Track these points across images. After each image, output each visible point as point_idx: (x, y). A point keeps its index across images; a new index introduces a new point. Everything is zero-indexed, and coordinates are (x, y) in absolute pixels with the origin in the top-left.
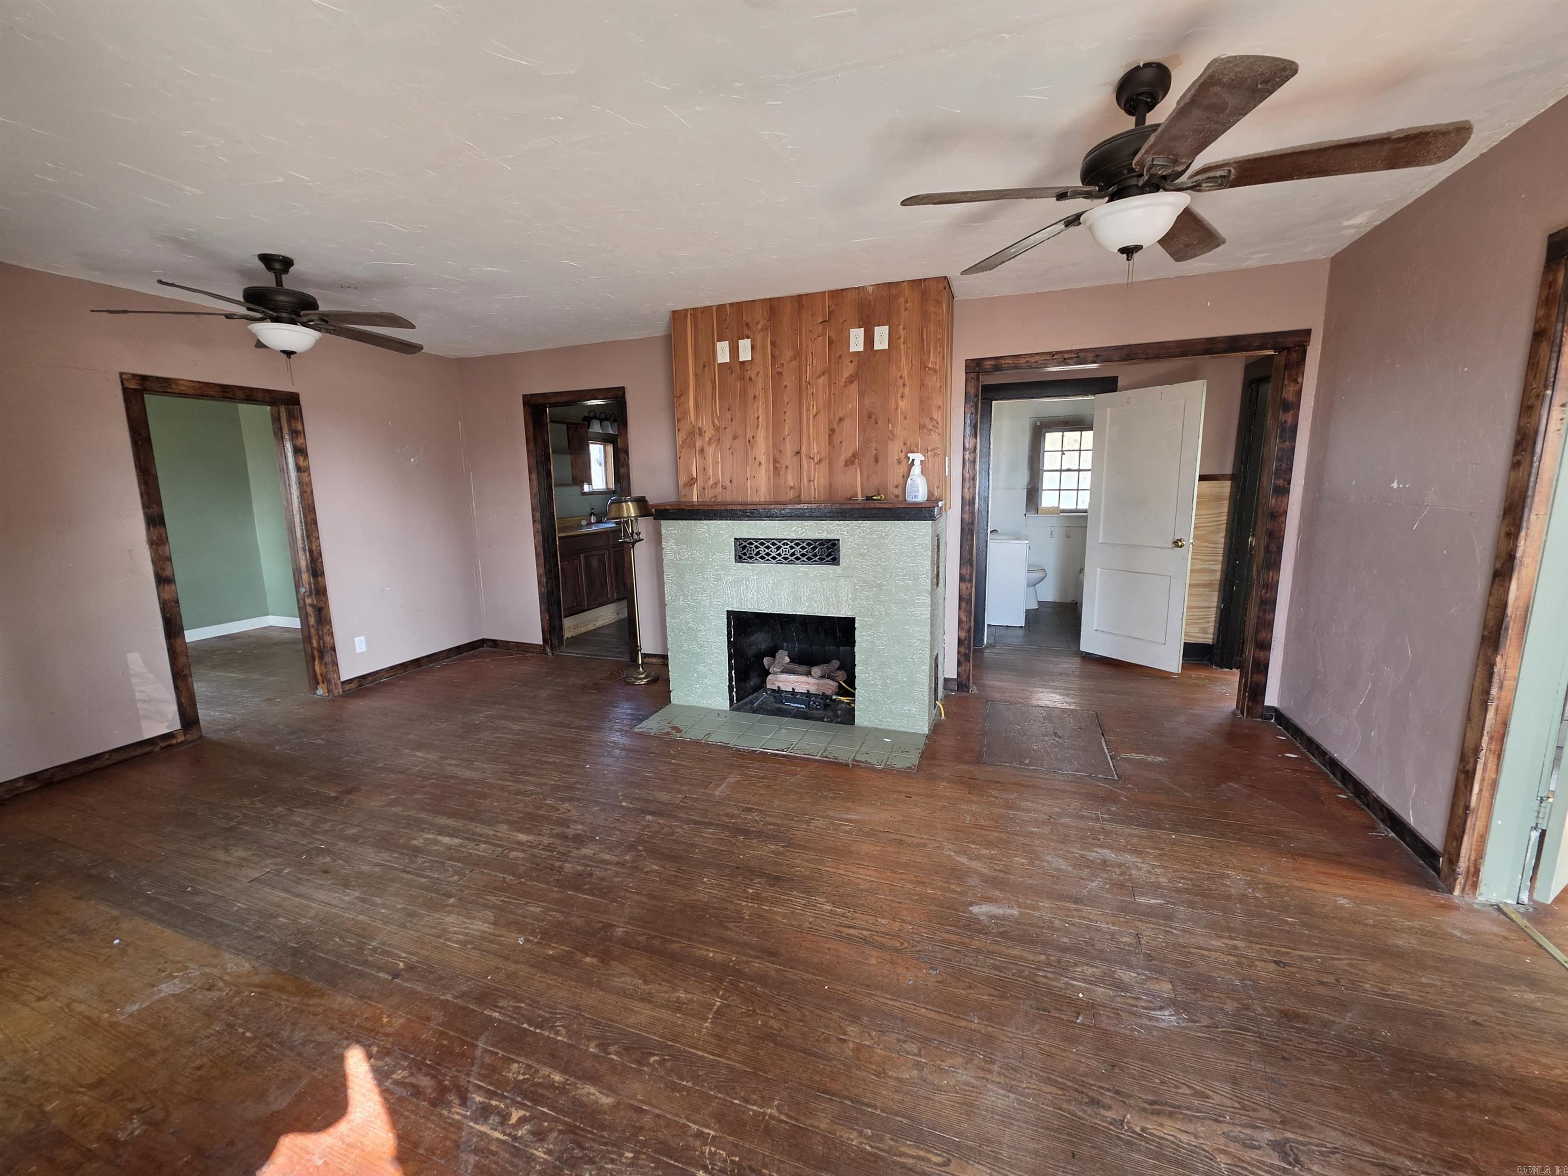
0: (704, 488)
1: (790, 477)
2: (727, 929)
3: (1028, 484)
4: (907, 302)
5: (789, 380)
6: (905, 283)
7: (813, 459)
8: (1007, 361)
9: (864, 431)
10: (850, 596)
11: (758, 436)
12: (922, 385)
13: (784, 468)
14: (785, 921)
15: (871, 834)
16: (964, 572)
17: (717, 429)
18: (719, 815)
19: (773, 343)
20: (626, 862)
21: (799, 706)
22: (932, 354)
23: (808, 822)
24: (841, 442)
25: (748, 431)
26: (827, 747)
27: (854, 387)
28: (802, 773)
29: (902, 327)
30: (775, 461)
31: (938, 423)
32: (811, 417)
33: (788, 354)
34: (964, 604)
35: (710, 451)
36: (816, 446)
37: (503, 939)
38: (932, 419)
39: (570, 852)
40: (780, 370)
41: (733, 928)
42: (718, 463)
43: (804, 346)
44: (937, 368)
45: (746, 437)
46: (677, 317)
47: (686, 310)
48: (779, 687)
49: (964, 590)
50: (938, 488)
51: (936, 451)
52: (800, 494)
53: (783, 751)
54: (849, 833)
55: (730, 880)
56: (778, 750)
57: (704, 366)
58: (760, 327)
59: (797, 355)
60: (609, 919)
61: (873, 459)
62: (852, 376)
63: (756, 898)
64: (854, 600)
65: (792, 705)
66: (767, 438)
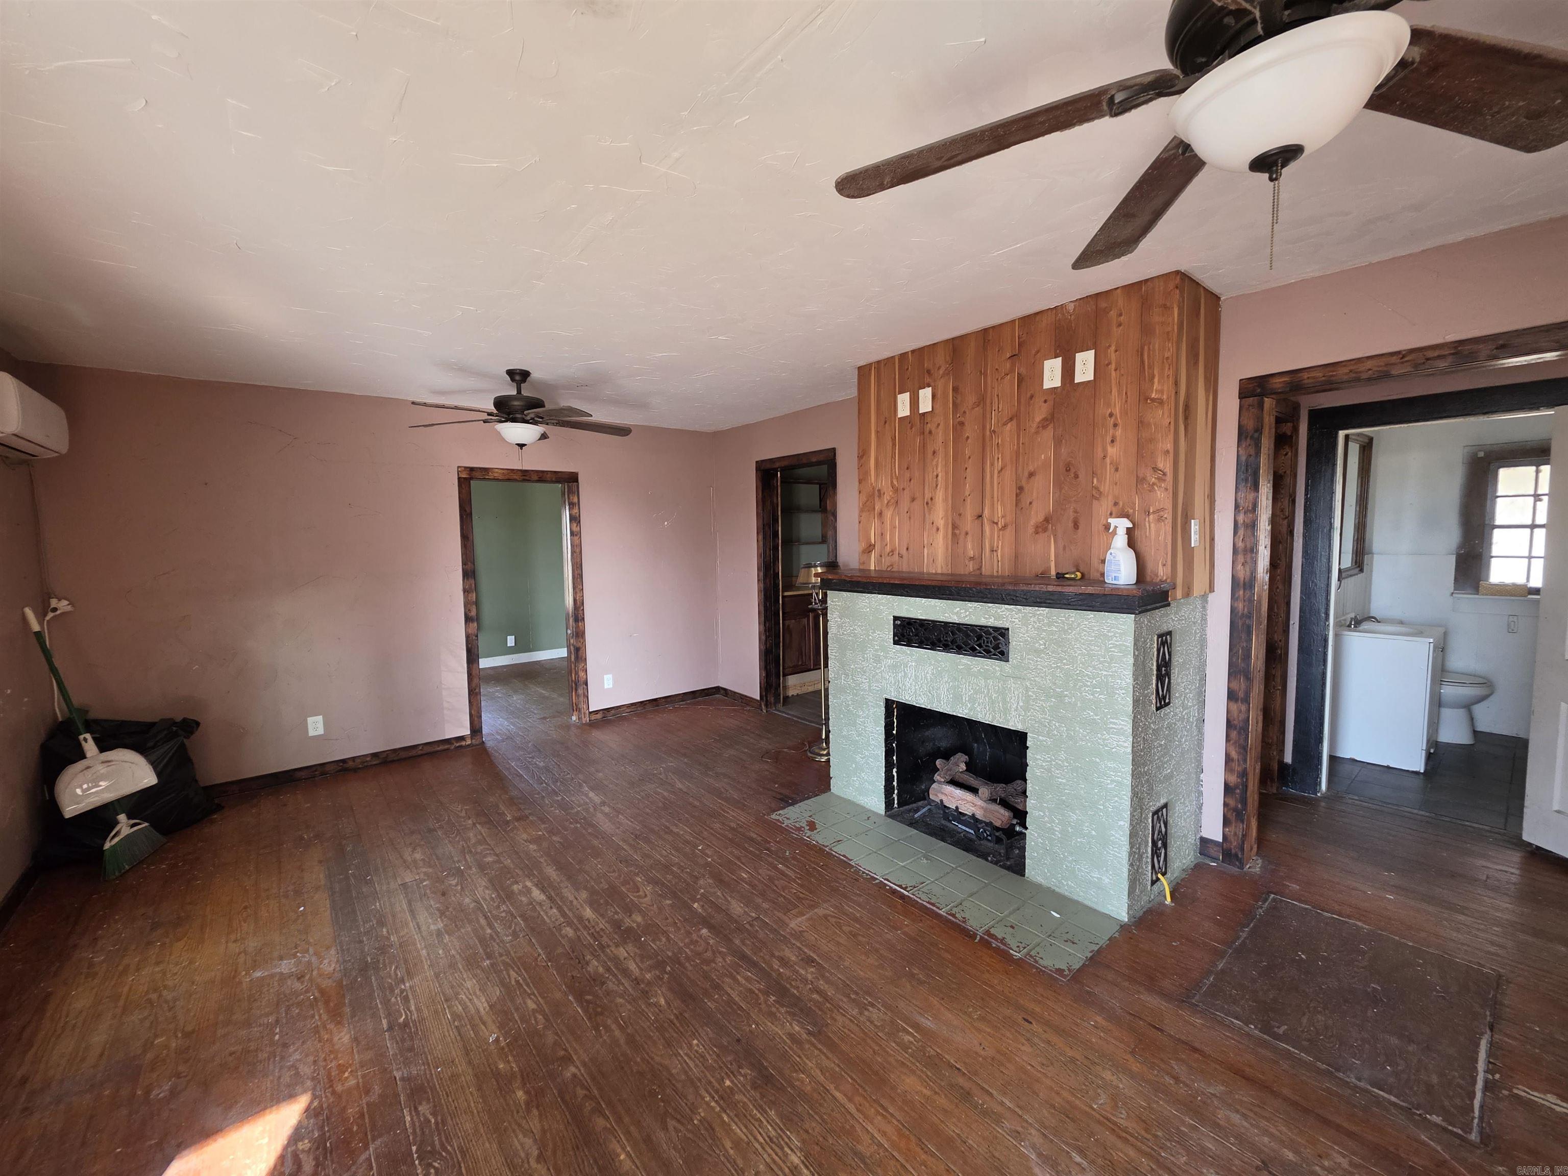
0: (881, 556)
1: (969, 546)
2: (665, 1128)
3: (1460, 547)
4: (1121, 315)
5: (971, 430)
6: (1119, 291)
7: (997, 523)
8: (1313, 374)
9: (1061, 489)
10: (1021, 704)
11: (937, 497)
12: (1141, 424)
13: (963, 533)
14: (731, 1152)
15: (934, 1063)
16: (1235, 685)
17: (896, 490)
18: (773, 955)
19: (955, 389)
20: (643, 981)
21: (967, 829)
22: (1156, 380)
23: (863, 1008)
24: (1031, 503)
25: (926, 492)
26: (962, 901)
27: (1048, 434)
28: (906, 929)
29: (1113, 348)
30: (955, 527)
31: (1164, 474)
32: (996, 472)
33: (971, 399)
34: (1234, 734)
35: (888, 514)
36: (1000, 510)
37: (483, 1027)
38: (1155, 469)
39: (609, 946)
40: (962, 419)
41: (671, 1128)
42: (895, 527)
43: (989, 389)
44: (1165, 397)
45: (924, 498)
46: (863, 372)
47: (871, 364)
48: (941, 801)
49: (1235, 714)
50: (1164, 565)
51: (1162, 513)
52: (981, 567)
53: (905, 889)
54: (905, 1047)
55: (718, 1056)
56: (900, 886)
57: (885, 422)
58: (941, 372)
59: (981, 400)
60: (575, 1050)
61: (1071, 525)
62: (1045, 419)
63: (726, 1097)
64: (1026, 709)
65: (960, 826)
66: (945, 500)
